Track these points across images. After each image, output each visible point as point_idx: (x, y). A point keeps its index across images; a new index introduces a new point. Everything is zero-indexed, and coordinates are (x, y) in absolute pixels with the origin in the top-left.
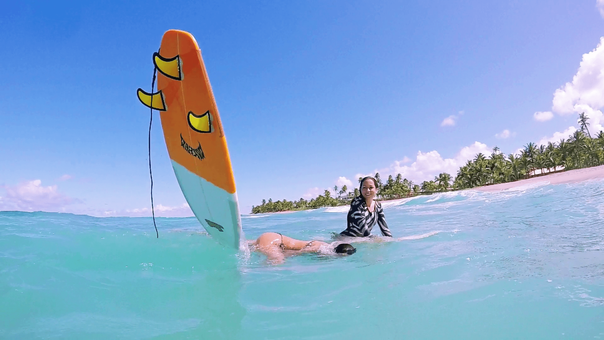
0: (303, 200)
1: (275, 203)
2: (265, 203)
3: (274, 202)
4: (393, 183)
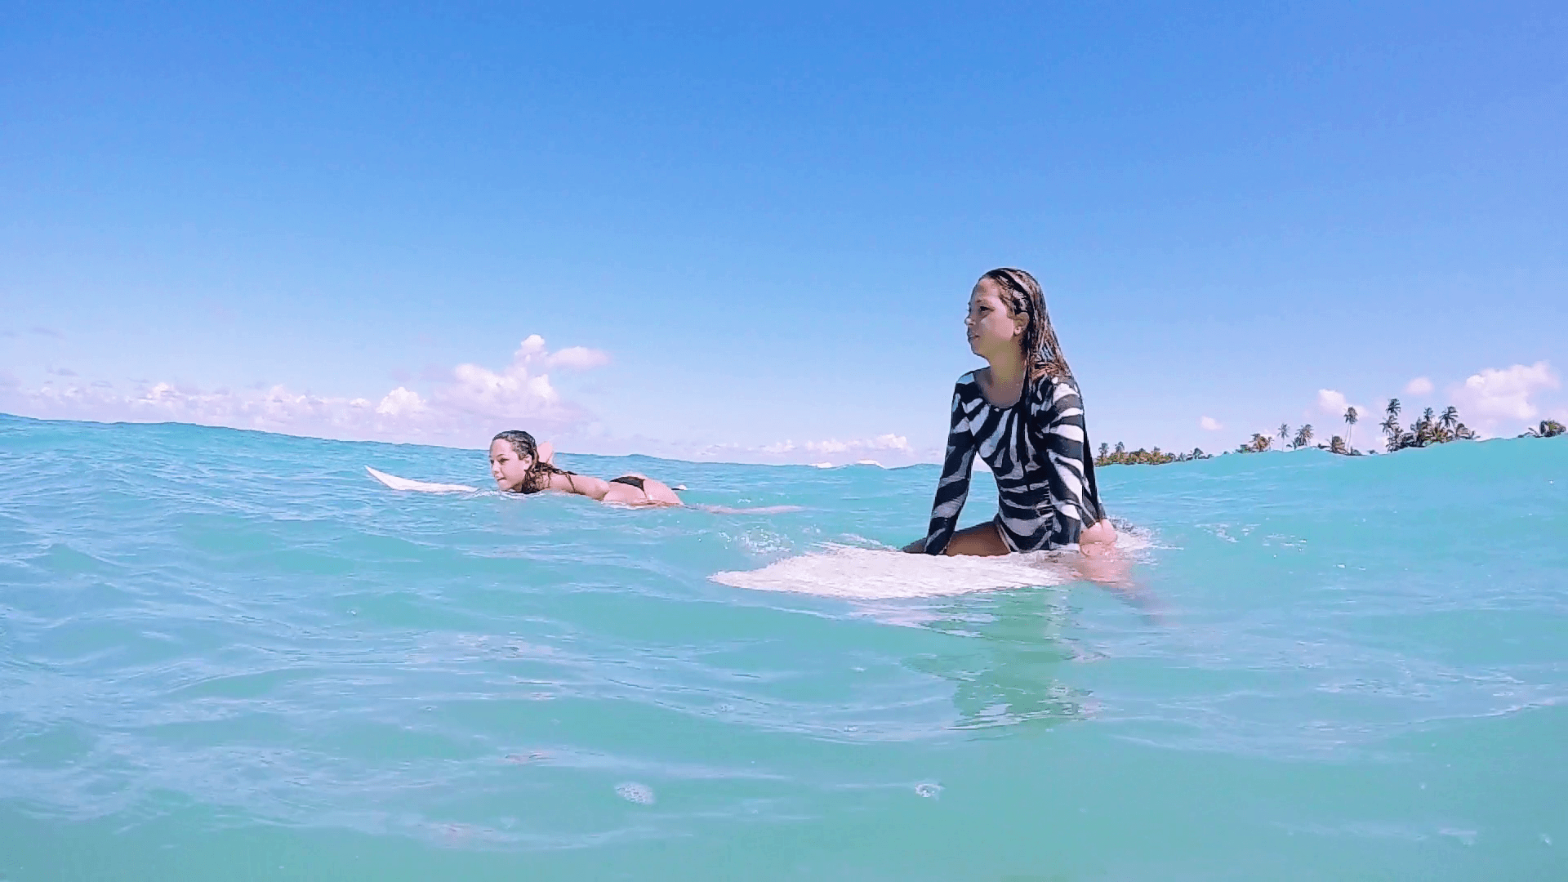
0: (1201, 452)
1: (1131, 453)
2: (1106, 452)
3: (1129, 452)
4: (1428, 433)
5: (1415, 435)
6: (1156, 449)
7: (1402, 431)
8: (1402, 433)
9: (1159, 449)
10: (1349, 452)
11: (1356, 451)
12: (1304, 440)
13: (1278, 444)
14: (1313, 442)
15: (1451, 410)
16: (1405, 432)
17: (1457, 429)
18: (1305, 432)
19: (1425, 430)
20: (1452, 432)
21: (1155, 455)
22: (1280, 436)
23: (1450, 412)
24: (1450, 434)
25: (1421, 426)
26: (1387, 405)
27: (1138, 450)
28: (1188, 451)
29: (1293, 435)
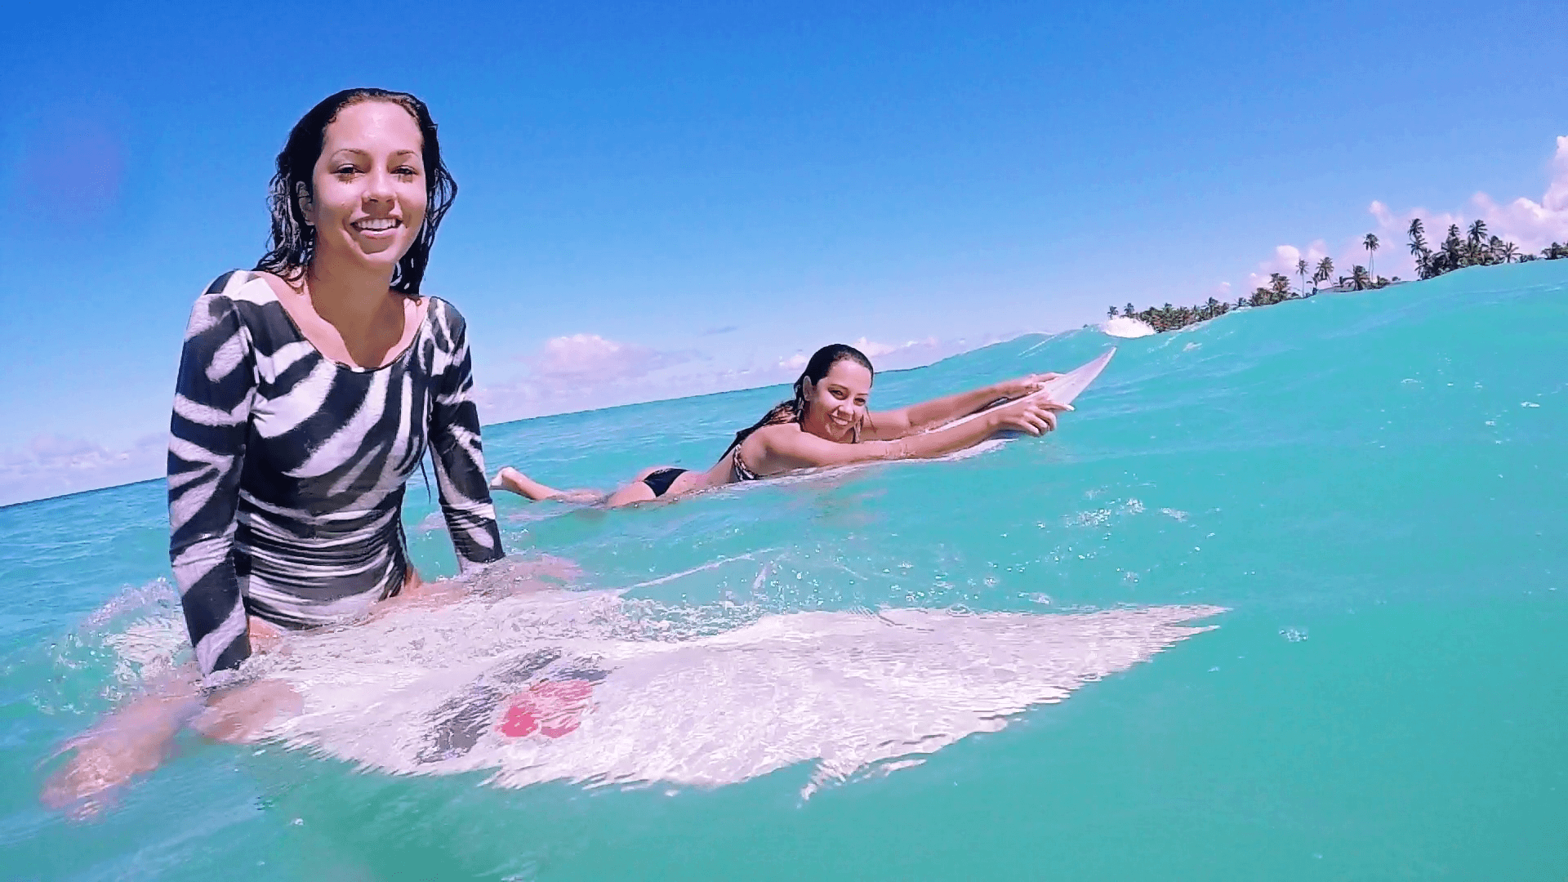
0: (1215, 302)
4: (1461, 250)
5: (1447, 254)
6: (1167, 305)
7: (1430, 251)
8: (1431, 254)
9: (1171, 305)
10: (1375, 281)
11: (1383, 279)
12: (1326, 275)
13: (1298, 284)
14: (1334, 276)
15: (1479, 224)
16: (1435, 252)
17: (1492, 243)
18: (1326, 266)
19: (1457, 248)
20: (1487, 246)
21: (1168, 310)
22: (1299, 273)
23: (1478, 226)
24: (1484, 249)
25: (1452, 243)
26: (1409, 226)
27: (1148, 309)
28: (1202, 304)
29: (1313, 270)
